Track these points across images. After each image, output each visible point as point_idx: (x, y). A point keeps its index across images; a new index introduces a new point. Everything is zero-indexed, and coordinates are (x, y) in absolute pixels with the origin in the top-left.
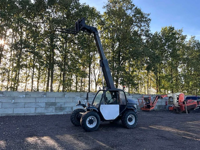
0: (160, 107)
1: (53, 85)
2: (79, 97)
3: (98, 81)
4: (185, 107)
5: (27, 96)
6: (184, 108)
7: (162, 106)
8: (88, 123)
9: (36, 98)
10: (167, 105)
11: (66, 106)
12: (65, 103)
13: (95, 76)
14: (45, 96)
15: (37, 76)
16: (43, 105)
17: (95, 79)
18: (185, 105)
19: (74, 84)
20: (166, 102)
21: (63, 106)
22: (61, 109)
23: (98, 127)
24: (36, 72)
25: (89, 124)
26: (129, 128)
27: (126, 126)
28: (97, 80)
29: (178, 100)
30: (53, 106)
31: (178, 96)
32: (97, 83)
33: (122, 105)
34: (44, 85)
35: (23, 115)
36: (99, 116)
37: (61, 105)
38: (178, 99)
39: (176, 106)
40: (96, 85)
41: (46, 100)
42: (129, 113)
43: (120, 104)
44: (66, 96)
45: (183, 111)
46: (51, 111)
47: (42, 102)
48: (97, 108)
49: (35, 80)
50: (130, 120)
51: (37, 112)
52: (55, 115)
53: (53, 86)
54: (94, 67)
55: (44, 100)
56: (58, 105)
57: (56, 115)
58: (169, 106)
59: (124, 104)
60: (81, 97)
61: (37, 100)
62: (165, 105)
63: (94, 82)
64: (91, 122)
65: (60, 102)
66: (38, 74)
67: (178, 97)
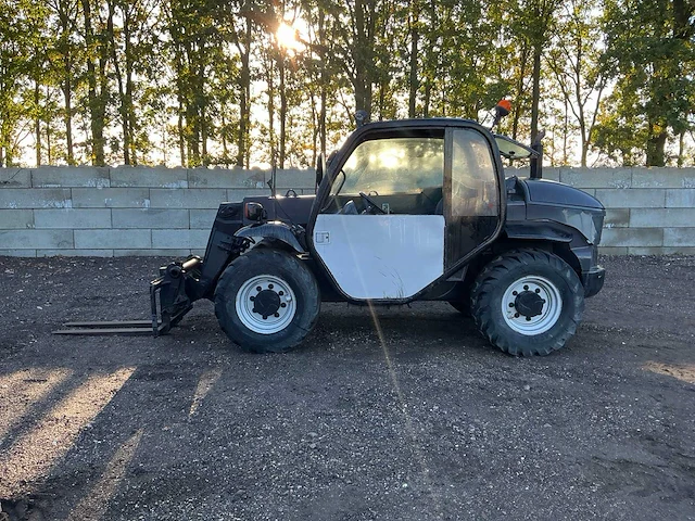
8: (254, 310)
13: (581, 106)
17: (581, 120)
25: (259, 315)
48: (296, 235)
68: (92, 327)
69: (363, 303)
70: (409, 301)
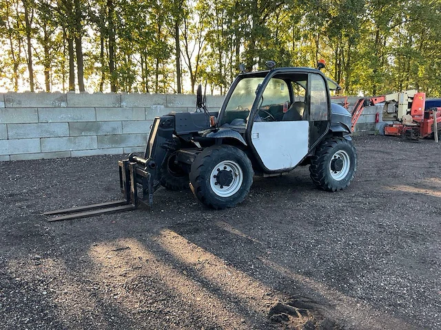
0: (361, 128)
1: (84, 80)
2: (163, 106)
3: (196, 72)
4: (433, 126)
5: (8, 105)
6: (429, 128)
7: (367, 124)
8: (216, 184)
9: (37, 110)
10: (377, 121)
11: (127, 131)
12: (123, 124)
13: (189, 59)
14: (63, 104)
15: (42, 59)
16: (63, 129)
17: (190, 67)
18: (434, 122)
19: (139, 79)
20: (377, 115)
21: (120, 132)
22: (116, 139)
23: (245, 194)
24: (38, 51)
25: (219, 186)
26: (333, 189)
27: (327, 185)
28: (194, 70)
29: (409, 110)
30: (92, 133)
31: (412, 98)
32: (195, 76)
33: (316, 123)
34: (64, 81)
35: (7, 159)
36: (248, 161)
37: (114, 129)
38: (410, 105)
39: (409, 124)
40: (193, 81)
41: (68, 116)
42: (335, 145)
43: (311, 120)
44: (124, 104)
45: (426, 135)
46: (87, 147)
47: (59, 121)
48: (242, 134)
49: (39, 69)
50: (337, 166)
51: (47, 149)
52: (98, 156)
53: (85, 84)
54: (185, 35)
55: (63, 115)
56: (106, 129)
57: (102, 156)
58: (386, 125)
59: (323, 119)
60: (167, 107)
61: (41, 116)
62: (373, 121)
63: (186, 74)
64: (224, 179)
65: (111, 120)
66: (43, 54)
67: (410, 101)
68: (68, 213)
69: (274, 172)
70: (294, 168)
